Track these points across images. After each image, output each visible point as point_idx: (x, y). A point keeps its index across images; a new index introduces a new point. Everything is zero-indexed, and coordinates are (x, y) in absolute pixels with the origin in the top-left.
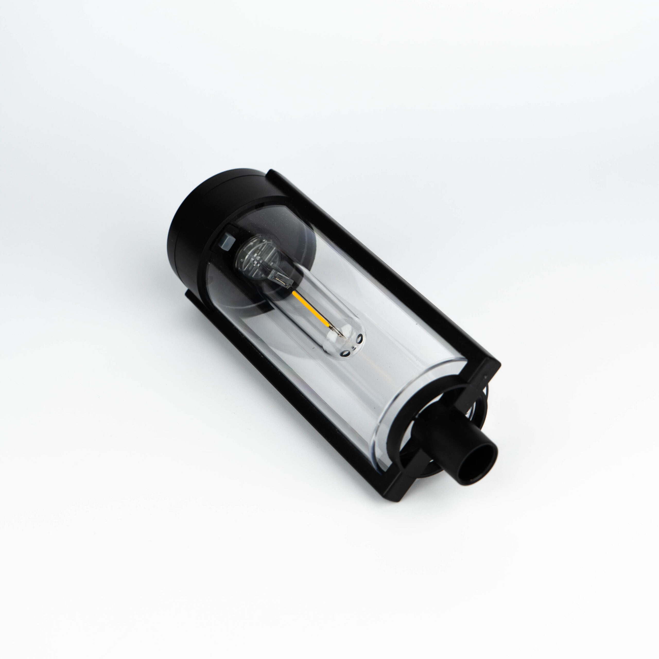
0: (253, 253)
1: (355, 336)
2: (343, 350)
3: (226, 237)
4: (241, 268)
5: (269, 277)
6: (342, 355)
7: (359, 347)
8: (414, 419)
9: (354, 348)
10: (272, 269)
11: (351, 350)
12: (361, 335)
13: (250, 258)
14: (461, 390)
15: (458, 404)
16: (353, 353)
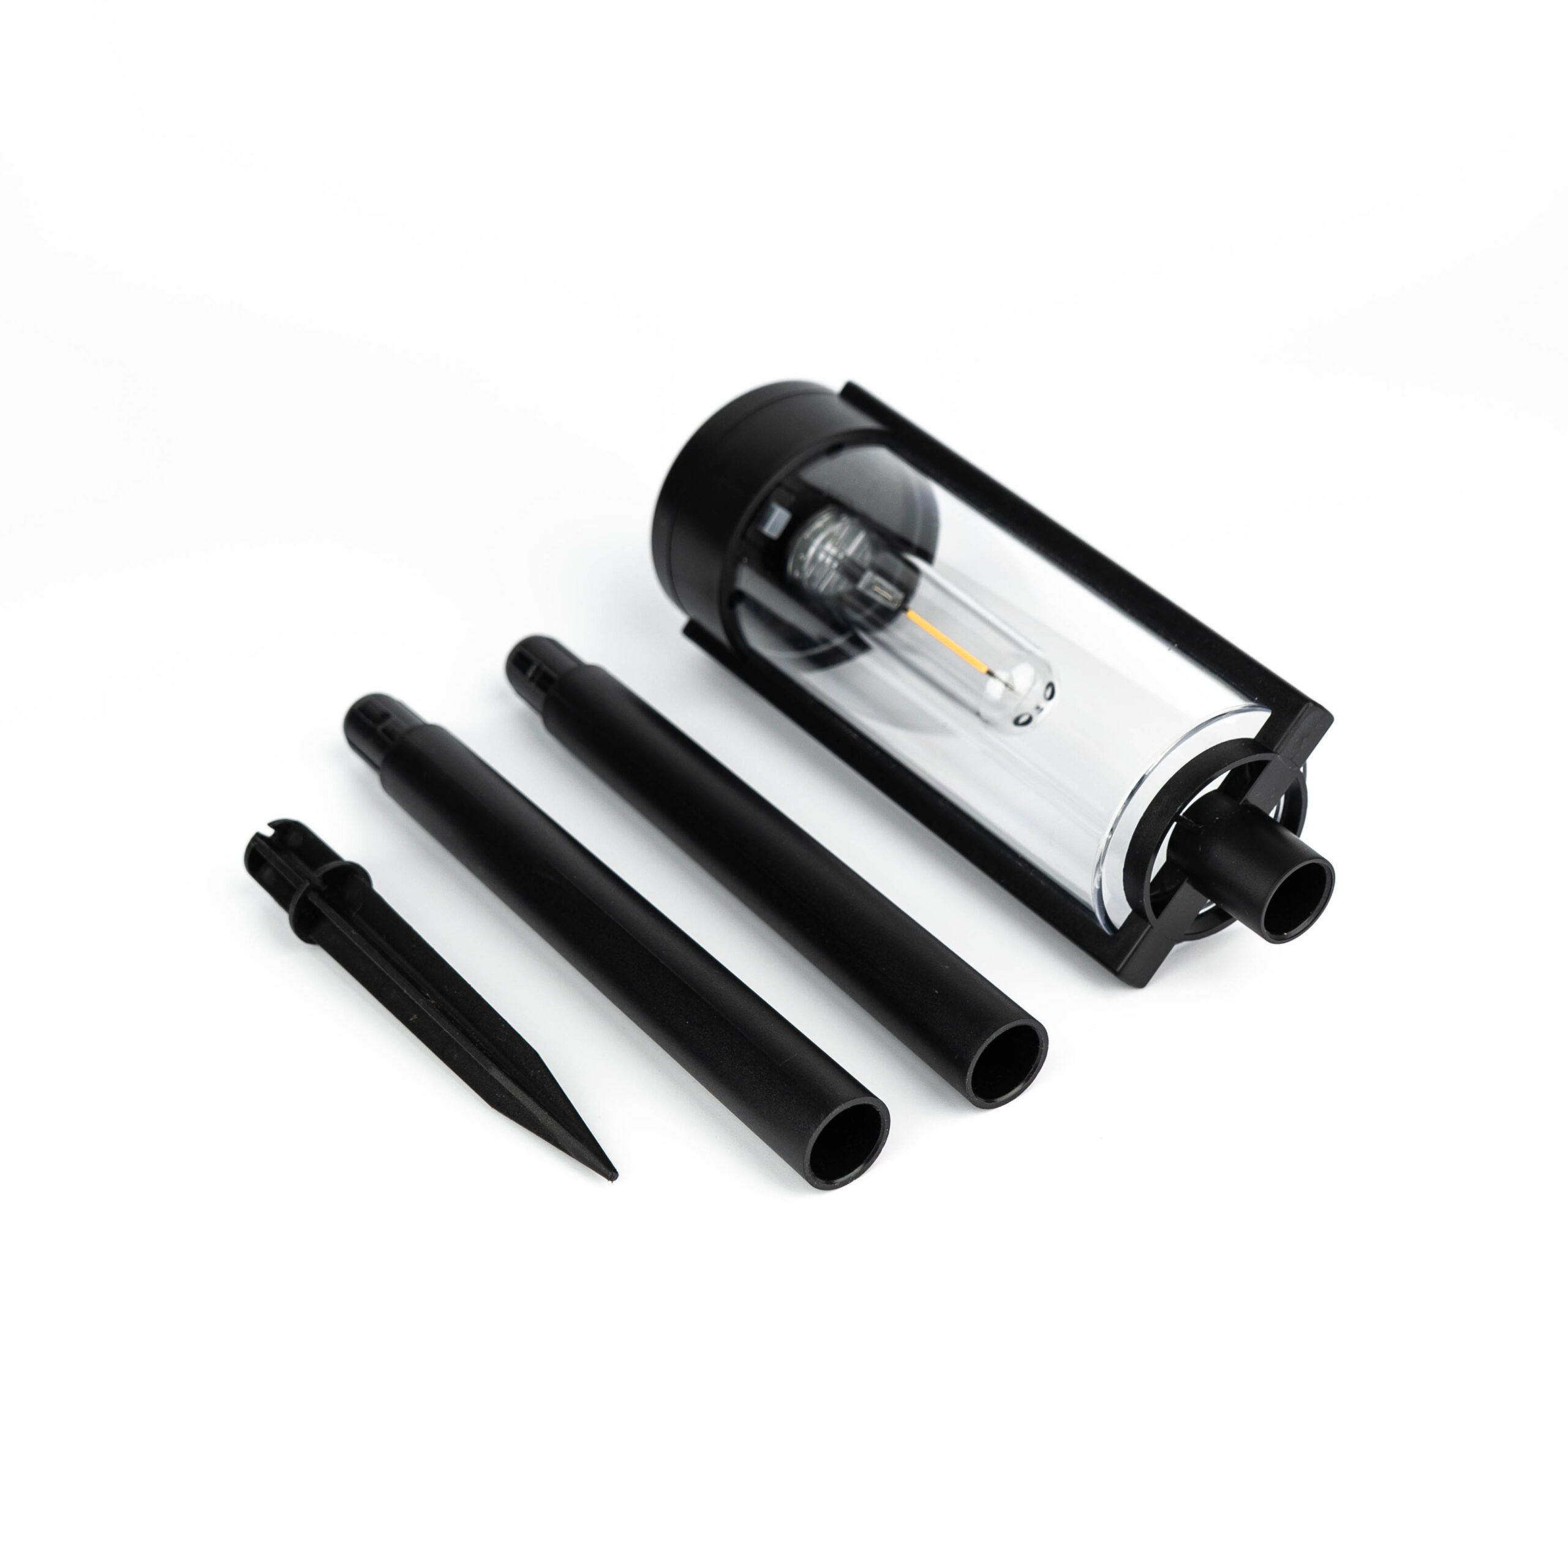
0: (824, 542)
1: (1040, 688)
2: (1016, 715)
3: (772, 511)
4: (801, 572)
5: (861, 586)
6: (1016, 722)
7: (1048, 706)
8: (1177, 818)
9: (1039, 709)
10: (863, 570)
11: (1034, 713)
12: (1051, 685)
13: (818, 551)
14: (1260, 766)
15: (1254, 796)
16: (1038, 719)
